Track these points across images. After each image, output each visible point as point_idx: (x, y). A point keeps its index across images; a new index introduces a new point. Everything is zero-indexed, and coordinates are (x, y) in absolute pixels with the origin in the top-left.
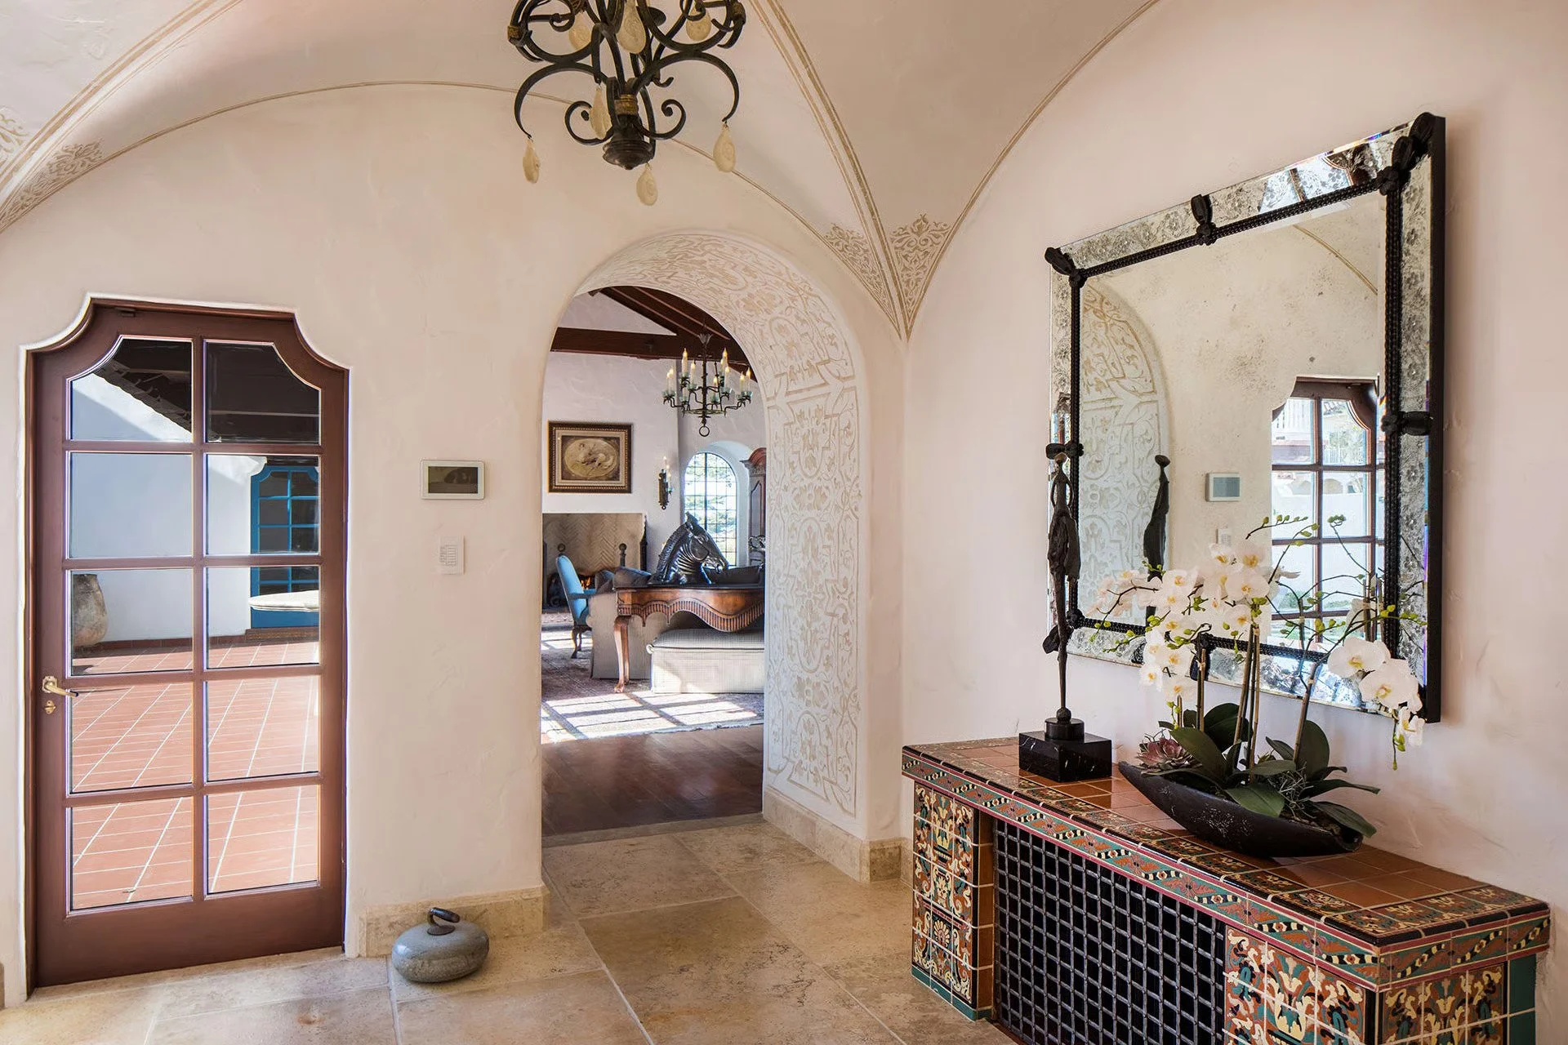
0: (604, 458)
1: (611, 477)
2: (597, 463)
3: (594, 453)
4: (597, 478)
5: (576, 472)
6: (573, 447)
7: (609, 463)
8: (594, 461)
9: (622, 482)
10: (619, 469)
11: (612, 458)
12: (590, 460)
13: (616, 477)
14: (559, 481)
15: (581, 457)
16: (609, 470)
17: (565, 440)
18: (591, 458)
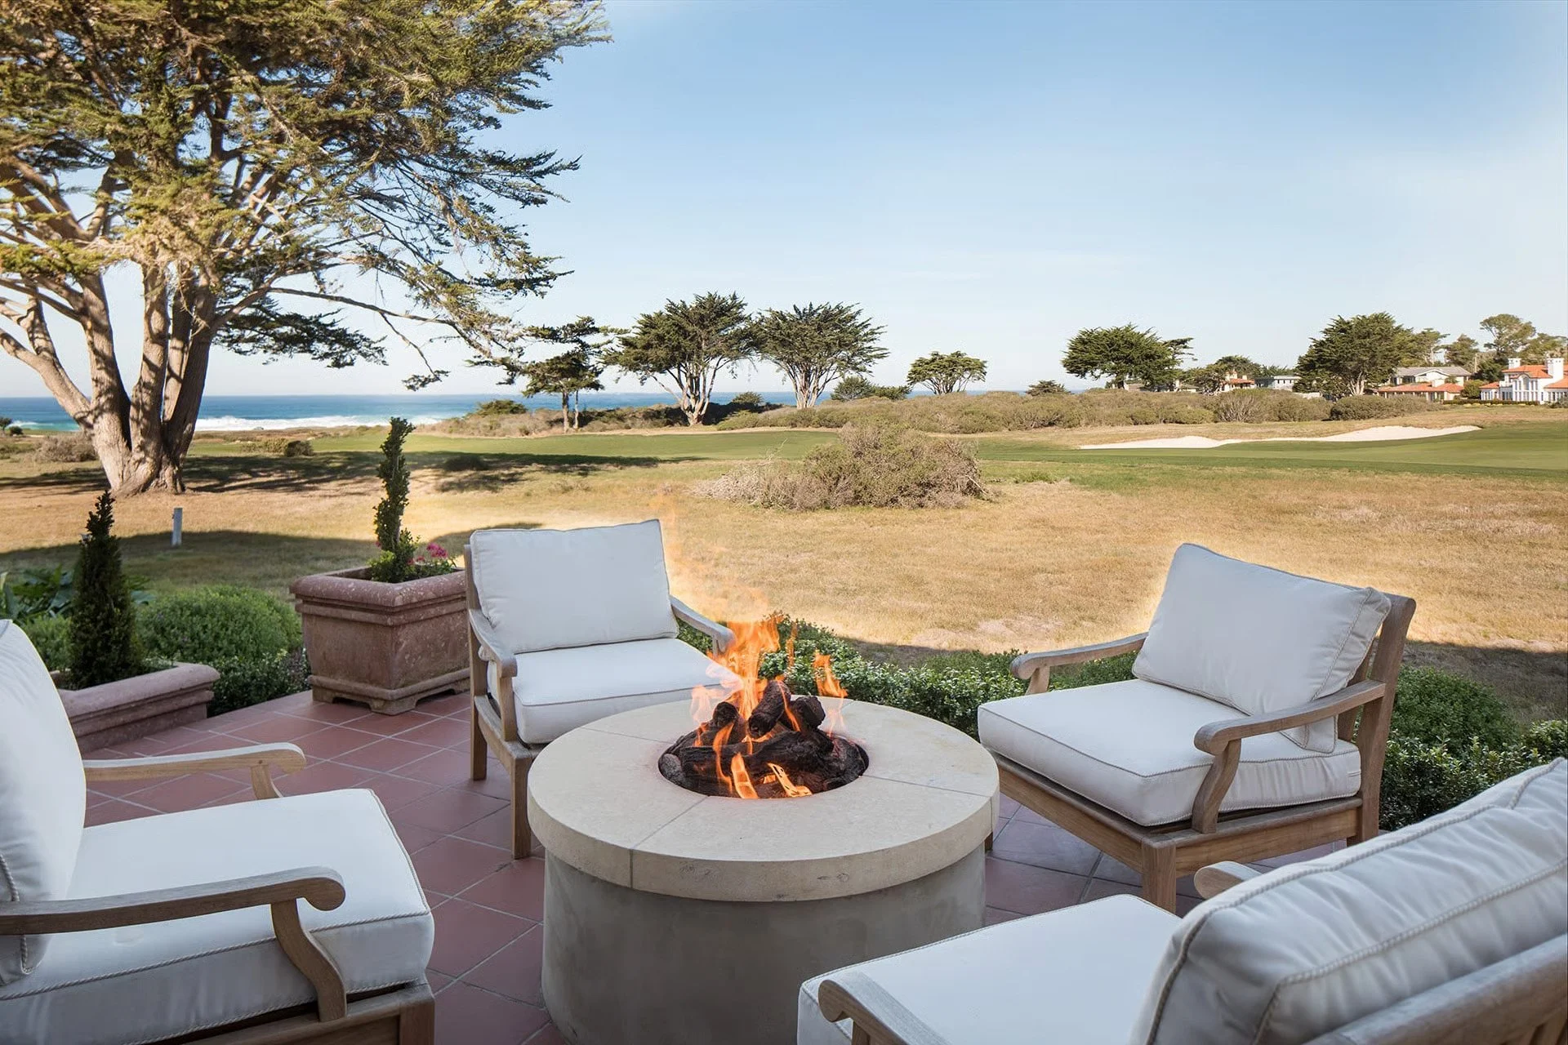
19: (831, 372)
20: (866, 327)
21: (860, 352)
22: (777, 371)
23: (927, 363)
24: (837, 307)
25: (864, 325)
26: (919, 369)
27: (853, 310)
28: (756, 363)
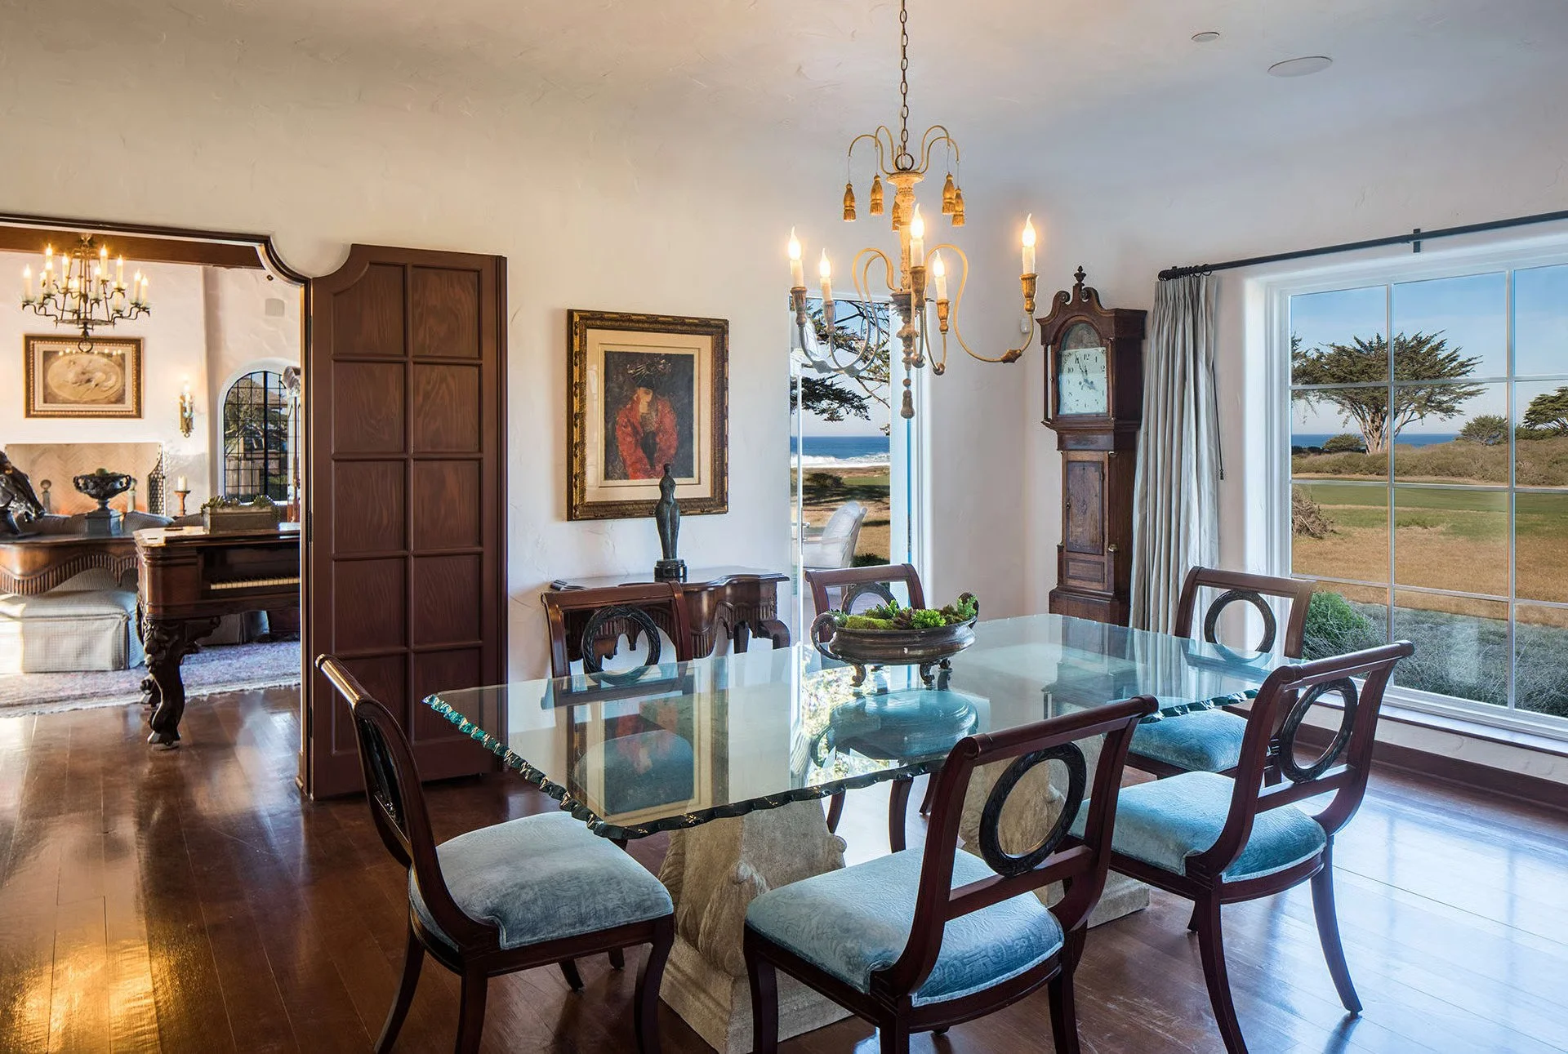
0: (104, 377)
1: (113, 400)
2: (93, 384)
3: (89, 372)
4: (93, 402)
5: (64, 394)
6: (56, 366)
7: (110, 383)
8: (89, 381)
9: (129, 404)
10: (124, 390)
11: (114, 378)
12: (85, 379)
13: (120, 399)
14: (39, 404)
15: (71, 376)
16: (111, 392)
17: (48, 356)
18: (86, 377)
19: (1408, 413)
20: (1454, 360)
21: (1445, 390)
22: (1339, 413)
23: (1552, 401)
24: (1415, 338)
25: (1452, 358)
26: (1539, 408)
27: (1435, 342)
28: (1314, 403)
